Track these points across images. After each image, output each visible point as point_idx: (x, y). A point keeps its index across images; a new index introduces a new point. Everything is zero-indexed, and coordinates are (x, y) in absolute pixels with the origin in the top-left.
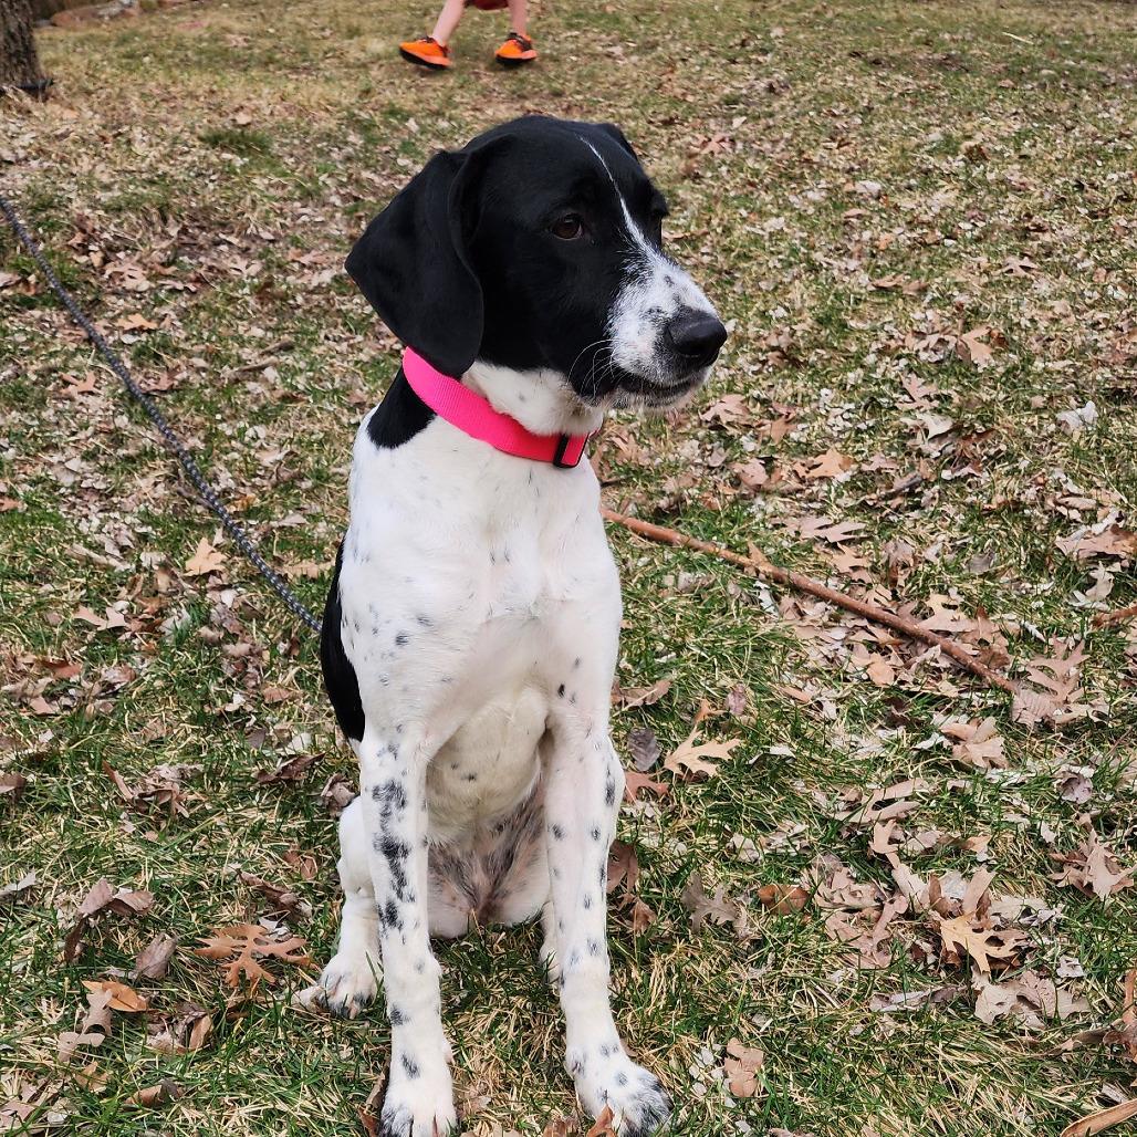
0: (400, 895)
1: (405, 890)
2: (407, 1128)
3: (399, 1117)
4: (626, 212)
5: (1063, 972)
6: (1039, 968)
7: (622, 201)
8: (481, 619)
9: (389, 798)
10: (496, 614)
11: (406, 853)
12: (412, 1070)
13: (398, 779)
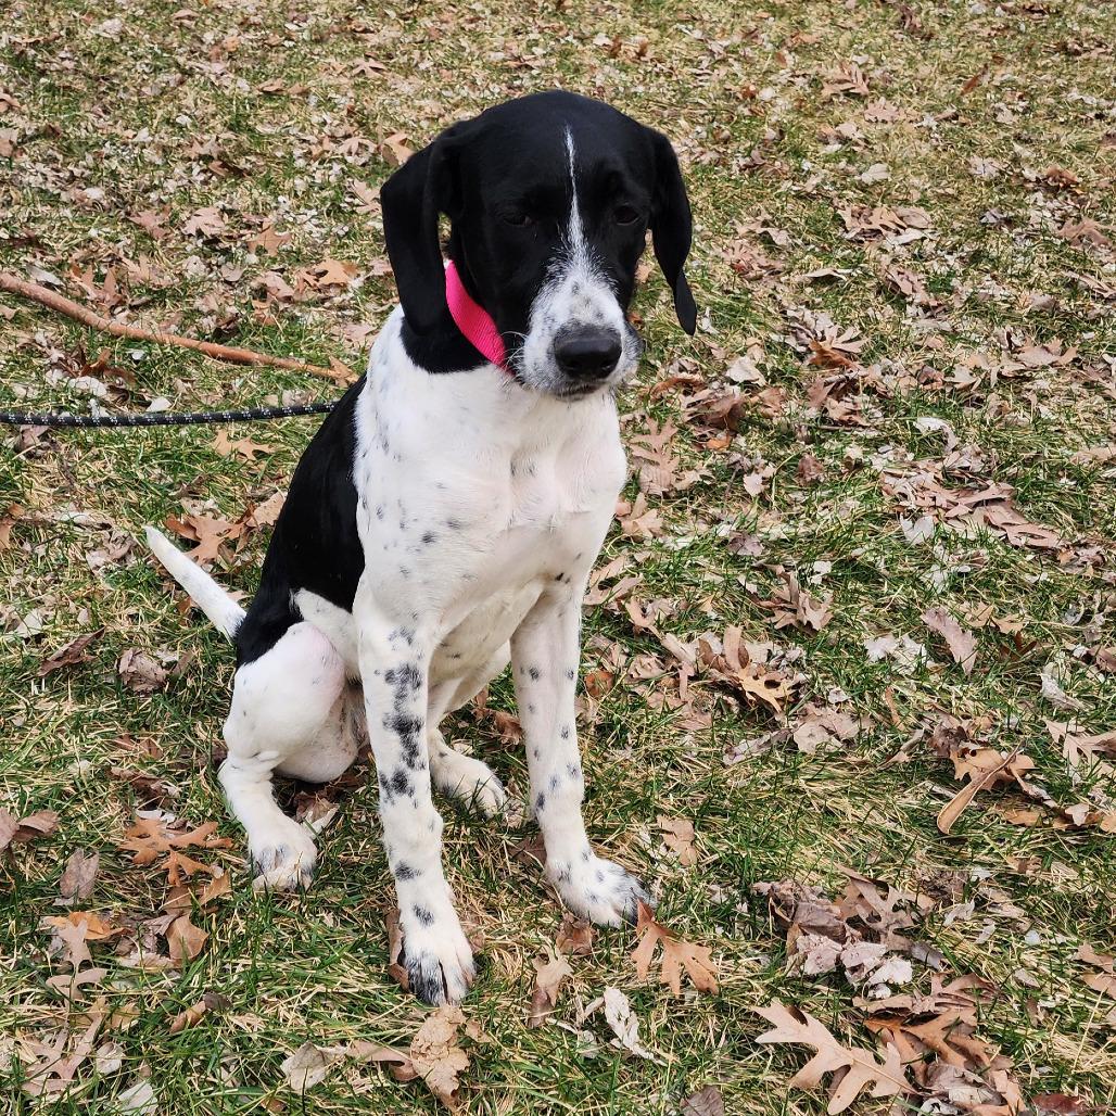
0: (411, 764)
1: (417, 760)
2: (439, 972)
3: (425, 964)
4: (575, 208)
5: (832, 699)
6: (813, 698)
7: (575, 198)
8: (502, 525)
9: (404, 681)
10: (519, 522)
11: (418, 728)
12: (426, 918)
13: (412, 663)
